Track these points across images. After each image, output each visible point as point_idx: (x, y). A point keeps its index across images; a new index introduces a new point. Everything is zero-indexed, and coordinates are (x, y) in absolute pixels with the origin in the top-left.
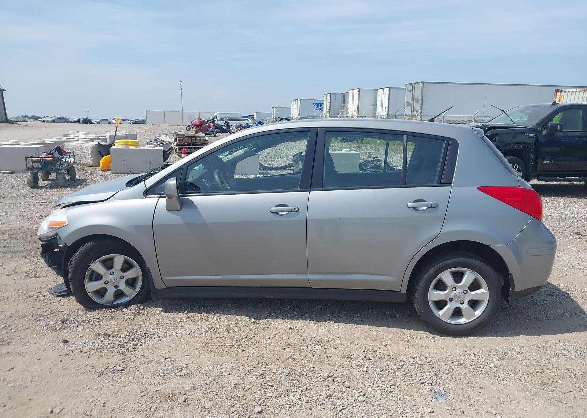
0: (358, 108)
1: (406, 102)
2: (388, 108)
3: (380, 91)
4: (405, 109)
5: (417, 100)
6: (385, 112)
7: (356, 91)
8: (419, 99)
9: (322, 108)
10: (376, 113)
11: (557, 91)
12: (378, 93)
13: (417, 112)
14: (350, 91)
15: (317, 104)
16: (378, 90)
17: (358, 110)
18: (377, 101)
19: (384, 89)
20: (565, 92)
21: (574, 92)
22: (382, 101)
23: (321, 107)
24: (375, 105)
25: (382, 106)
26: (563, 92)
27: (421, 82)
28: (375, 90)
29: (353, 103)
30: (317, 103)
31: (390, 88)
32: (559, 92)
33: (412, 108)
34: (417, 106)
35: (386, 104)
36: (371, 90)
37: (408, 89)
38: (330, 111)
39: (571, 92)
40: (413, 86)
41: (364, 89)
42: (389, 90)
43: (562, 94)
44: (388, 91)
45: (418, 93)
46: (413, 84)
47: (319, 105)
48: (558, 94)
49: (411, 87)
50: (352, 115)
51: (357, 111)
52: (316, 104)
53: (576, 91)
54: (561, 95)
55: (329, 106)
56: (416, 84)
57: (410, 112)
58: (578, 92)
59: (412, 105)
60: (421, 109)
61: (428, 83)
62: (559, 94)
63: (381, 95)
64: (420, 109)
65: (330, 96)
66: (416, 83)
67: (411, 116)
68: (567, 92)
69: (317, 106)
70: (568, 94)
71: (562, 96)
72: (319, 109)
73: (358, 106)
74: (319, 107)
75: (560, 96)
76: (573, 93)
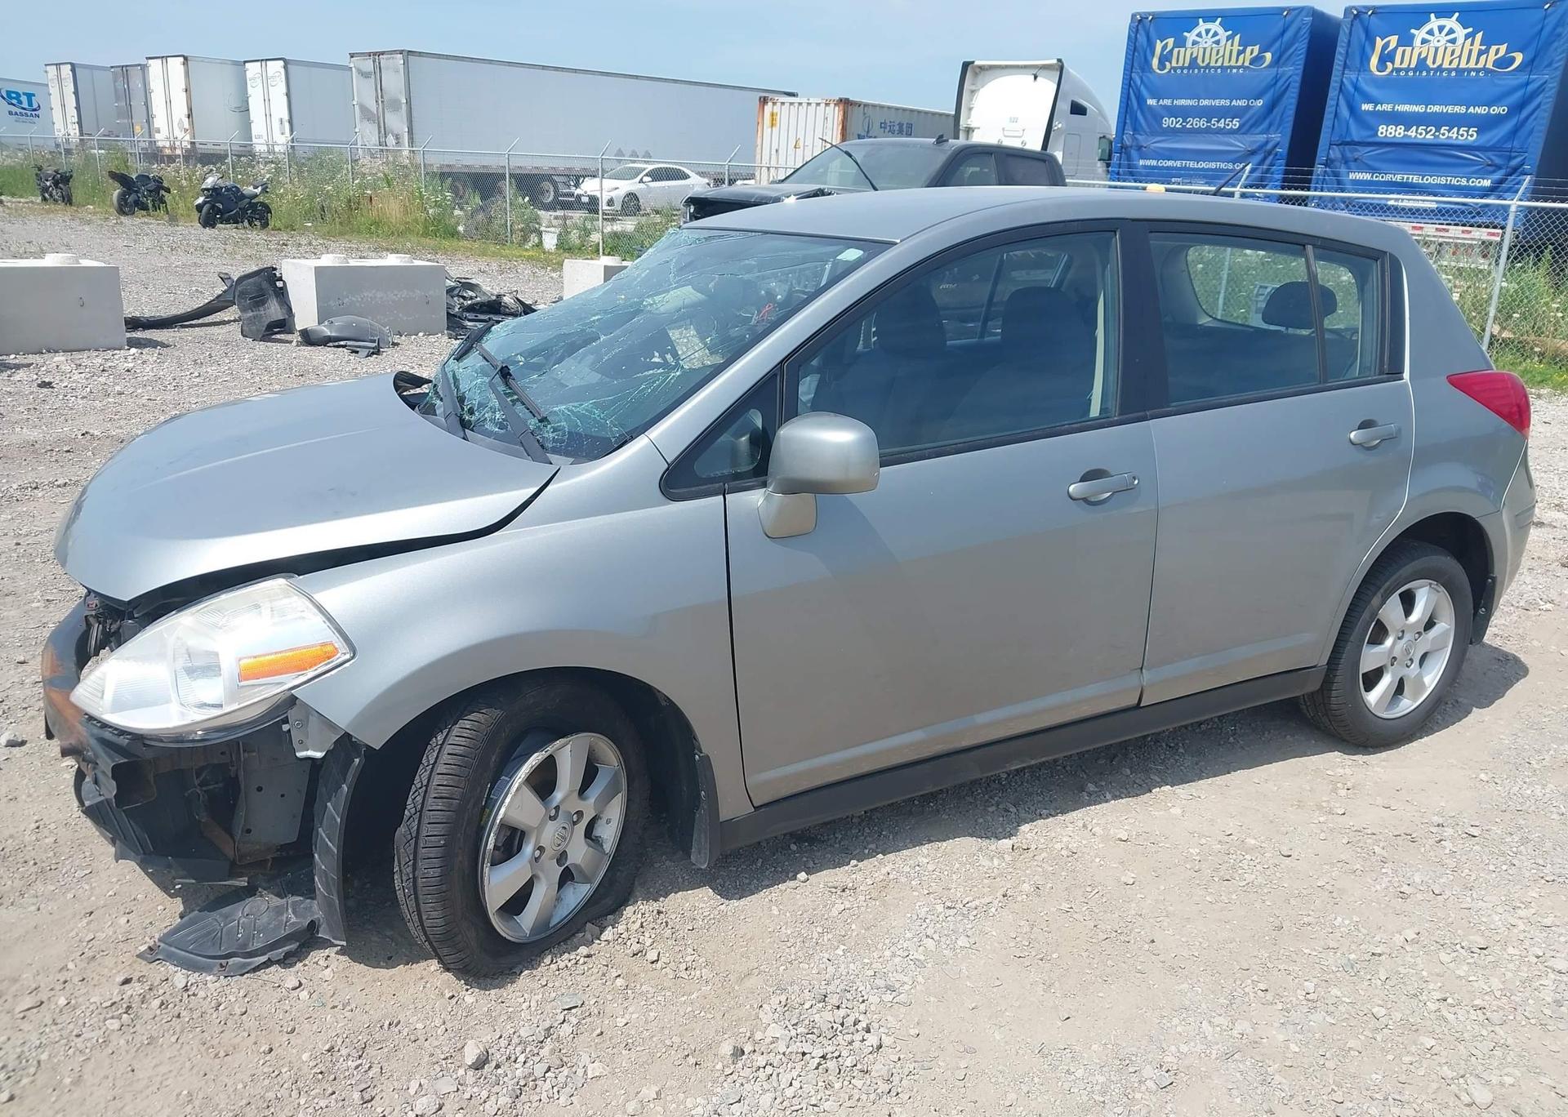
0: (189, 118)
1: (357, 107)
2: (290, 122)
3: (253, 69)
4: (357, 130)
5: (395, 105)
6: (282, 134)
7: (176, 65)
8: (400, 101)
9: (35, 110)
10: (251, 138)
11: (764, 101)
12: (249, 75)
13: (397, 137)
14: (150, 61)
15: (14, 95)
16: (247, 64)
17: (192, 124)
18: (250, 99)
19: (268, 62)
20: (783, 103)
21: (805, 105)
22: (267, 100)
23: (30, 104)
24: (245, 110)
25: (268, 116)
26: (779, 104)
27: (401, 52)
28: (235, 63)
29: (168, 102)
30: (14, 92)
31: (286, 63)
32: (770, 104)
33: (379, 127)
34: (396, 122)
35: (280, 109)
36: (223, 62)
37: (359, 71)
38: (80, 123)
39: (796, 105)
40: (374, 61)
41: (203, 60)
42: (285, 67)
43: (777, 109)
44: (283, 71)
45: (394, 82)
46: (375, 54)
47: (24, 99)
48: (766, 107)
49: (368, 65)
50: (172, 139)
51: (187, 126)
52: (9, 93)
53: (809, 104)
54: (775, 111)
55: (75, 105)
56: (385, 56)
57: (375, 139)
58: (814, 105)
59: (378, 118)
60: (410, 132)
61: (420, 54)
62: (768, 108)
63: (259, 81)
64: (407, 130)
65: (73, 70)
66: (383, 53)
67: (382, 150)
68: (787, 105)
69: (14, 101)
70: (791, 110)
71: (777, 114)
72: (24, 111)
73: (190, 110)
74: (25, 105)
75: (772, 115)
76: (800, 107)
